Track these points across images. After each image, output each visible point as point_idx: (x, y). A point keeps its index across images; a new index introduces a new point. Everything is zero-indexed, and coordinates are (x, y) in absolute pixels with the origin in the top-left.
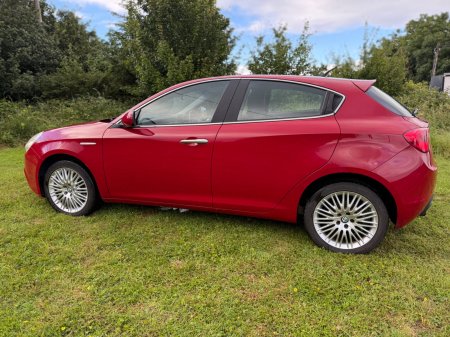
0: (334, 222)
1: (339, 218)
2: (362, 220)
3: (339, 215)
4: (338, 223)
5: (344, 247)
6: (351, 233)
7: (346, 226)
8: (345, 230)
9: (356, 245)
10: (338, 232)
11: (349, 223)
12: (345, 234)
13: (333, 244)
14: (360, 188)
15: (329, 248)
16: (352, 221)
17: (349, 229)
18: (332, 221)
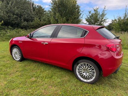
0: (82, 72)
1: (84, 71)
2: (91, 73)
3: (84, 70)
4: (84, 72)
5: (85, 81)
6: (87, 76)
7: (86, 74)
8: (85, 75)
9: (89, 81)
10: (83, 76)
11: (87, 73)
12: (85, 76)
13: (82, 79)
14: (90, 62)
15: (80, 80)
16: (88, 73)
17: (87, 75)
18: (81, 72)
